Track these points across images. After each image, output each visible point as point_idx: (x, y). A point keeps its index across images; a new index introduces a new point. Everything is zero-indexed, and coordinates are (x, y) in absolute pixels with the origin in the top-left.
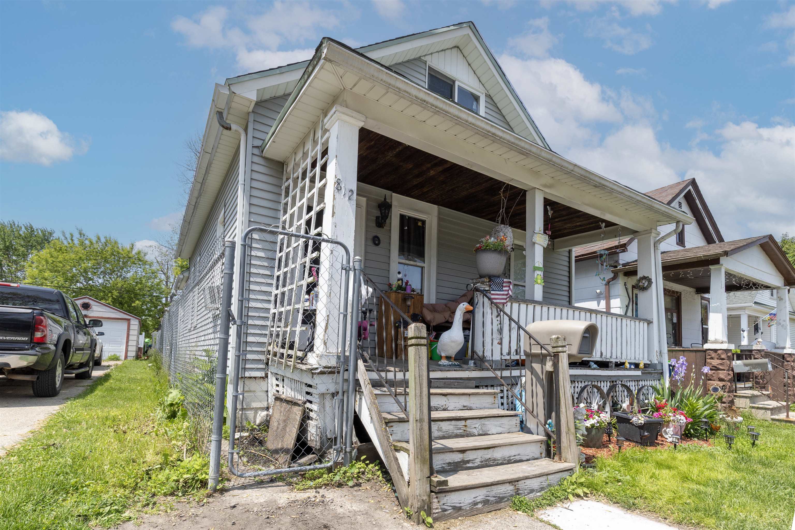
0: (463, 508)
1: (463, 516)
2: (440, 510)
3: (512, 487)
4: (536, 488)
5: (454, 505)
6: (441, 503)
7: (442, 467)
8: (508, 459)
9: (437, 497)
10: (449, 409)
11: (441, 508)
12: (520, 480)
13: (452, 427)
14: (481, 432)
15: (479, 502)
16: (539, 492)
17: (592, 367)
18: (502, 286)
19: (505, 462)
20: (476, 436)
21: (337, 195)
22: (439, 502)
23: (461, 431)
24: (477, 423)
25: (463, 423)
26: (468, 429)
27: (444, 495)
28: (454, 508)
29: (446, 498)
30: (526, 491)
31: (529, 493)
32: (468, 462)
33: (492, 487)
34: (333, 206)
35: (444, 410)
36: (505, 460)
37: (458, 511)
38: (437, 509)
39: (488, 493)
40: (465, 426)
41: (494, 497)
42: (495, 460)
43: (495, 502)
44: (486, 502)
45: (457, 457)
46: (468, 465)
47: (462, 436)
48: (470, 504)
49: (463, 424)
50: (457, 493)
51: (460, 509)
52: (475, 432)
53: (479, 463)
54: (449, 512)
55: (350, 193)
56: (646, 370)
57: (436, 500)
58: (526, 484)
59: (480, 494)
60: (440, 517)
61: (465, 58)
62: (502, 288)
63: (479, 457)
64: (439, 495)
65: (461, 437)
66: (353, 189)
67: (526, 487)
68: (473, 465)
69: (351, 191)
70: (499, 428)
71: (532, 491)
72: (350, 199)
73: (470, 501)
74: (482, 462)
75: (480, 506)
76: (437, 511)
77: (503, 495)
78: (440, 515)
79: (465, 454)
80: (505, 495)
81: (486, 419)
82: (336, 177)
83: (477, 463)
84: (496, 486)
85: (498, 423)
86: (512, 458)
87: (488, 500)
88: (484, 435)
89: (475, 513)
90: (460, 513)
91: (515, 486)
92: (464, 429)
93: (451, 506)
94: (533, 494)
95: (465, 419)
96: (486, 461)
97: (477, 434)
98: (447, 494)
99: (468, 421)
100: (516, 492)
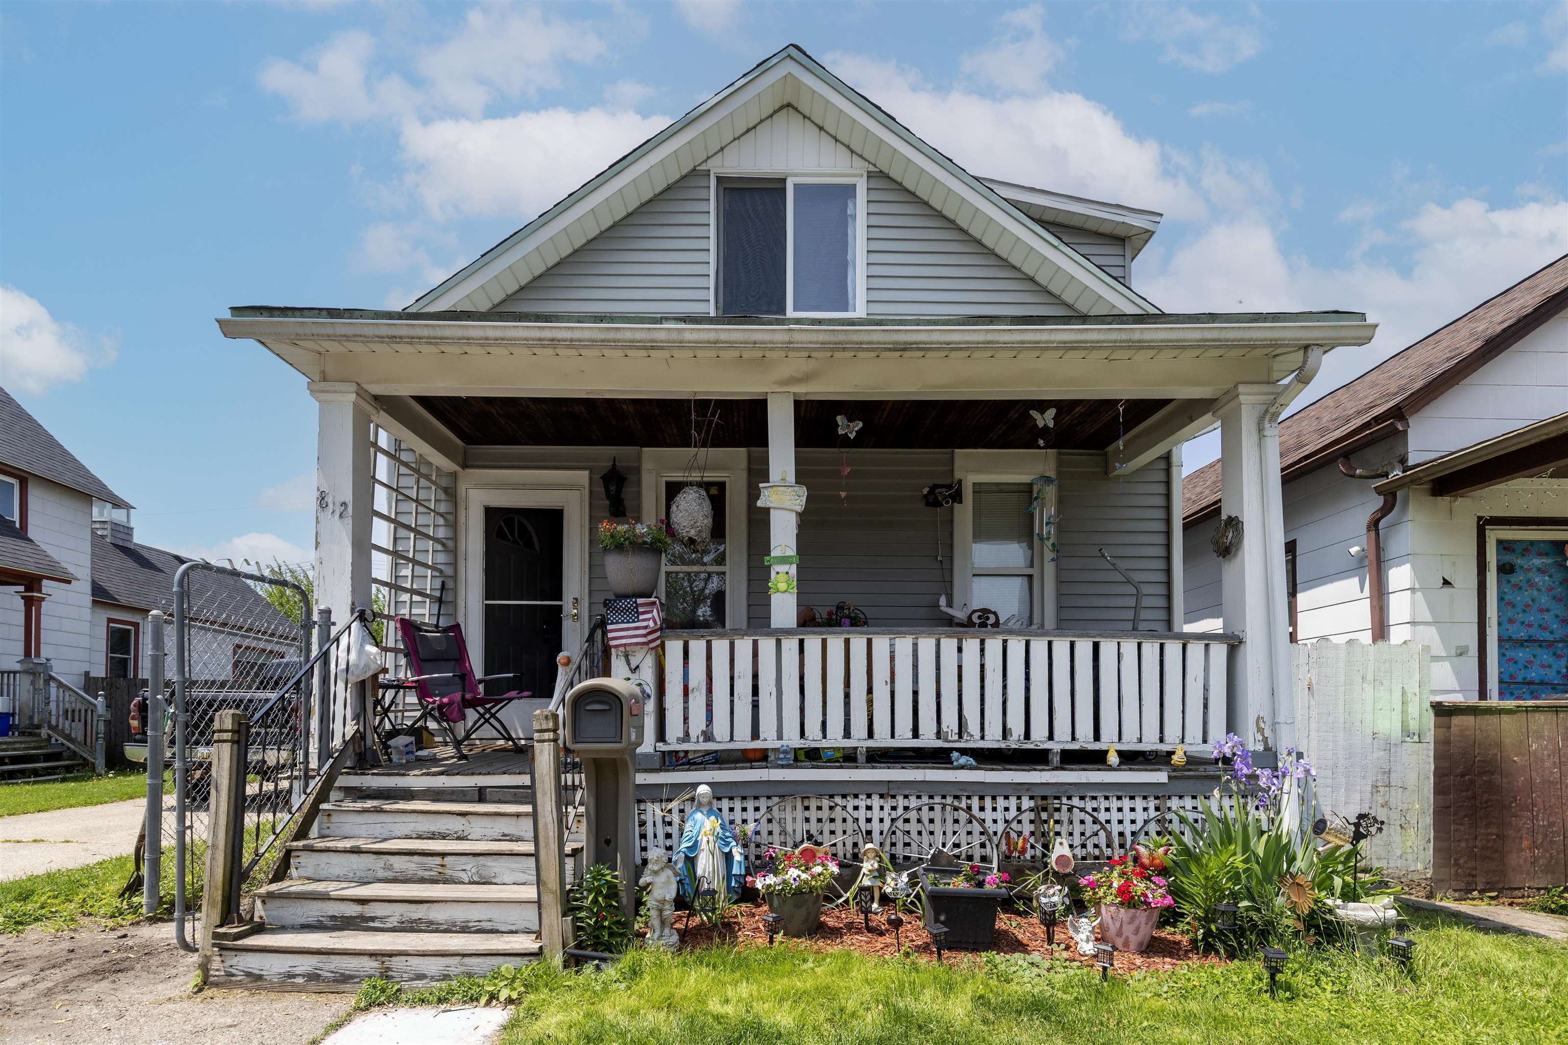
0: (265, 977)
1: (266, 988)
2: (223, 973)
3: (375, 964)
4: (433, 974)
5: (250, 970)
6: (227, 964)
7: (318, 921)
8: (463, 924)
9: (221, 955)
10: (469, 837)
11: (225, 971)
12: (396, 955)
13: (414, 865)
14: (476, 879)
15: (299, 975)
16: (438, 980)
17: (955, 763)
18: (637, 612)
19: (454, 929)
20: (464, 883)
21: (322, 516)
22: (223, 961)
23: (433, 873)
24: (470, 864)
25: (438, 860)
26: (447, 871)
27: (233, 953)
28: (249, 974)
29: (237, 959)
30: (405, 975)
31: (412, 980)
32: (373, 919)
33: (331, 956)
34: (317, 533)
35: (459, 838)
36: (455, 926)
37: (256, 981)
38: (217, 970)
39: (320, 965)
40: (443, 866)
41: (332, 972)
42: (431, 923)
43: (333, 981)
44: (313, 977)
45: (352, 910)
46: (372, 924)
47: (435, 882)
48: (280, 974)
49: (438, 863)
50: (258, 956)
51: (259, 978)
52: (465, 877)
53: (396, 924)
54: (239, 978)
55: (343, 508)
56: (1190, 770)
57: (218, 959)
58: (408, 964)
59: (305, 964)
60: (222, 983)
61: (809, 119)
62: (638, 617)
63: (397, 914)
64: (224, 953)
65: (432, 883)
66: (347, 501)
67: (409, 968)
68: (382, 926)
69: (344, 504)
70: (521, 875)
71: (420, 977)
72: (341, 516)
73: (282, 971)
74: (403, 922)
75: (300, 980)
76: (217, 973)
77: (352, 973)
78: (222, 979)
79: (366, 906)
80: (358, 973)
81: (490, 858)
82: (318, 490)
83: (393, 922)
84: (338, 957)
85: (519, 866)
86: (471, 924)
87: (319, 976)
88: (484, 883)
89: (290, 989)
90: (259, 983)
91: (383, 962)
92: (440, 870)
93: (244, 971)
94: (424, 982)
95: (443, 855)
96: (412, 923)
97: (467, 880)
98: (239, 953)
99: (448, 860)
100: (381, 973)
